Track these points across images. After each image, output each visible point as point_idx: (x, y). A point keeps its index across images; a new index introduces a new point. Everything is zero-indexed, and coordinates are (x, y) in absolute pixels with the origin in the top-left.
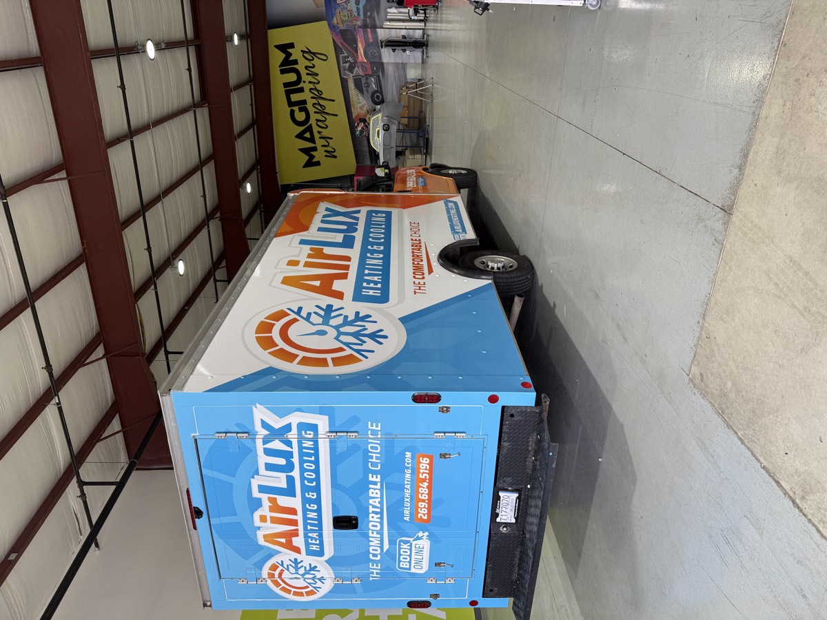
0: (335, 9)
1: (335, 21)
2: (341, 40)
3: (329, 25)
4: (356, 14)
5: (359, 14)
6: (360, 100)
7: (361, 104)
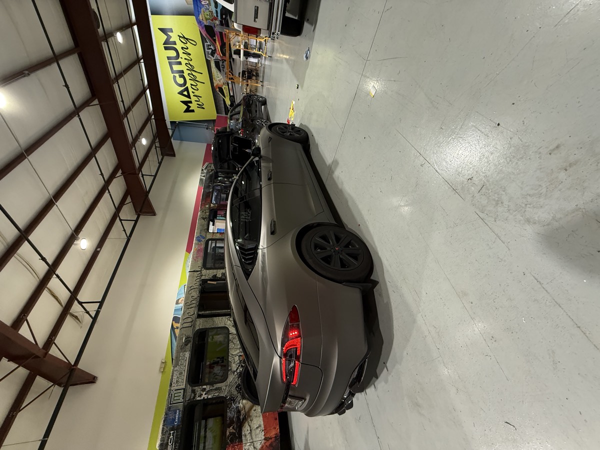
0: (201, 8)
1: (201, 17)
2: (205, 32)
3: (197, 19)
4: (215, 15)
6: (219, 76)
7: (219, 78)
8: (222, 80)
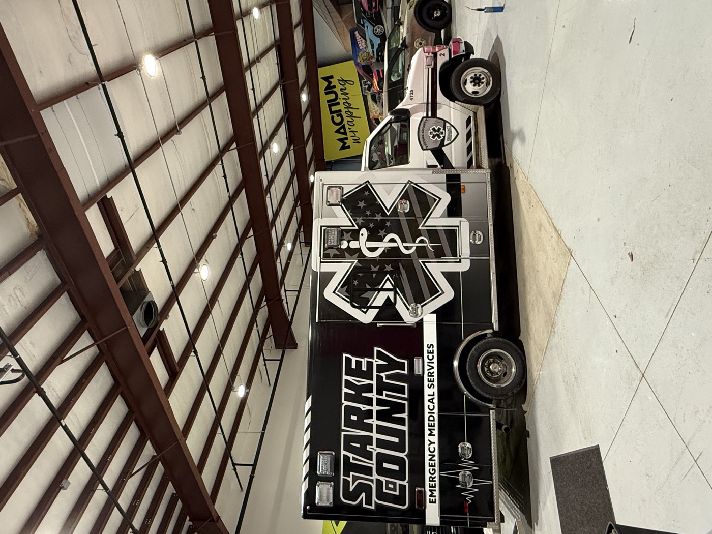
0: (359, 53)
1: (358, 60)
2: (363, 71)
3: (355, 62)
4: (372, 55)
5: (374, 55)
6: (375, 108)
8: (378, 111)
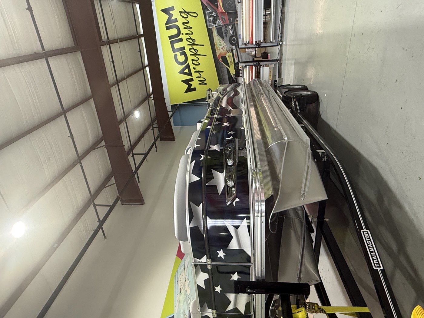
6: (222, 43)
7: (222, 45)
8: (225, 48)
